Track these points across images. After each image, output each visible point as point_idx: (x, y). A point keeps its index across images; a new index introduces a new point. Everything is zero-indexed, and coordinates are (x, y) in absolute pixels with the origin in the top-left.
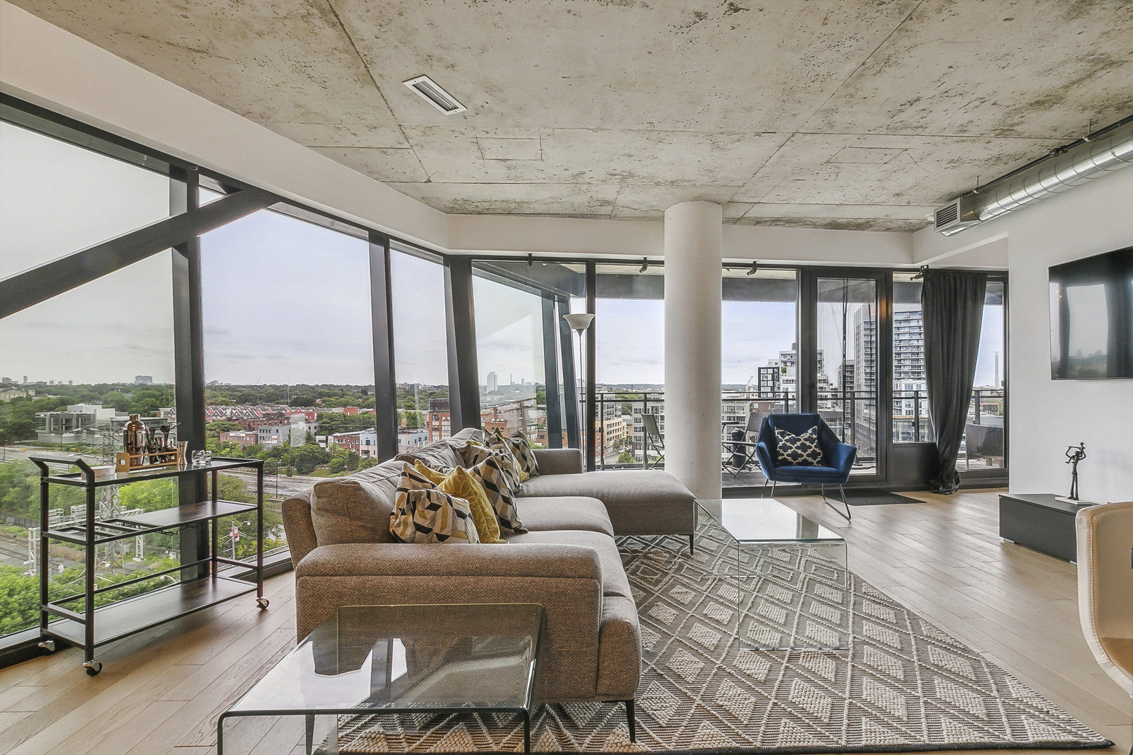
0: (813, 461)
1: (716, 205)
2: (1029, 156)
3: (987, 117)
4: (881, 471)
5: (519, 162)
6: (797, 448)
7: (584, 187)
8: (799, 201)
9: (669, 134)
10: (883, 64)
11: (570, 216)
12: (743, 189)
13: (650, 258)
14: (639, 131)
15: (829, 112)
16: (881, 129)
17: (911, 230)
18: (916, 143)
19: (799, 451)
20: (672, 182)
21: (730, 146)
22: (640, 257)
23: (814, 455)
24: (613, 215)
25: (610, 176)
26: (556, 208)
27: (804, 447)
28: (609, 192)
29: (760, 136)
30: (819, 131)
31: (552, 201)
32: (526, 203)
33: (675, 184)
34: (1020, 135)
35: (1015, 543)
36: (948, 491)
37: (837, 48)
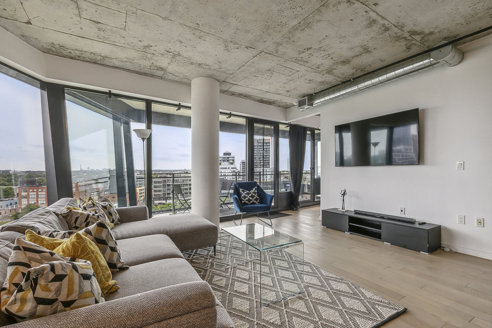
0: (256, 202)
1: (217, 81)
2: (332, 83)
3: (327, 63)
4: (276, 205)
5: (108, 27)
6: (250, 197)
7: (149, 56)
8: (252, 86)
9: (206, 34)
10: (306, 25)
11: (137, 73)
12: (231, 76)
13: (182, 104)
14: (190, 27)
15: (279, 44)
16: (293, 59)
17: (286, 108)
18: (302, 69)
19: (251, 198)
20: (200, 64)
21: (233, 51)
22: (177, 103)
23: (256, 199)
24: (163, 77)
25: (167, 52)
26: (128, 66)
27: (252, 196)
28: (164, 62)
29: (247, 48)
30: (272, 53)
31: (127, 60)
32: (109, 58)
33: (201, 66)
34: (333, 74)
35: (327, 227)
36: (297, 210)
37: (293, 10)
